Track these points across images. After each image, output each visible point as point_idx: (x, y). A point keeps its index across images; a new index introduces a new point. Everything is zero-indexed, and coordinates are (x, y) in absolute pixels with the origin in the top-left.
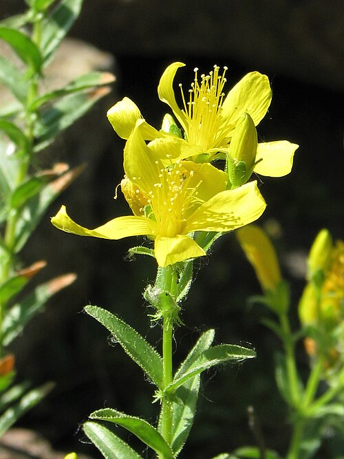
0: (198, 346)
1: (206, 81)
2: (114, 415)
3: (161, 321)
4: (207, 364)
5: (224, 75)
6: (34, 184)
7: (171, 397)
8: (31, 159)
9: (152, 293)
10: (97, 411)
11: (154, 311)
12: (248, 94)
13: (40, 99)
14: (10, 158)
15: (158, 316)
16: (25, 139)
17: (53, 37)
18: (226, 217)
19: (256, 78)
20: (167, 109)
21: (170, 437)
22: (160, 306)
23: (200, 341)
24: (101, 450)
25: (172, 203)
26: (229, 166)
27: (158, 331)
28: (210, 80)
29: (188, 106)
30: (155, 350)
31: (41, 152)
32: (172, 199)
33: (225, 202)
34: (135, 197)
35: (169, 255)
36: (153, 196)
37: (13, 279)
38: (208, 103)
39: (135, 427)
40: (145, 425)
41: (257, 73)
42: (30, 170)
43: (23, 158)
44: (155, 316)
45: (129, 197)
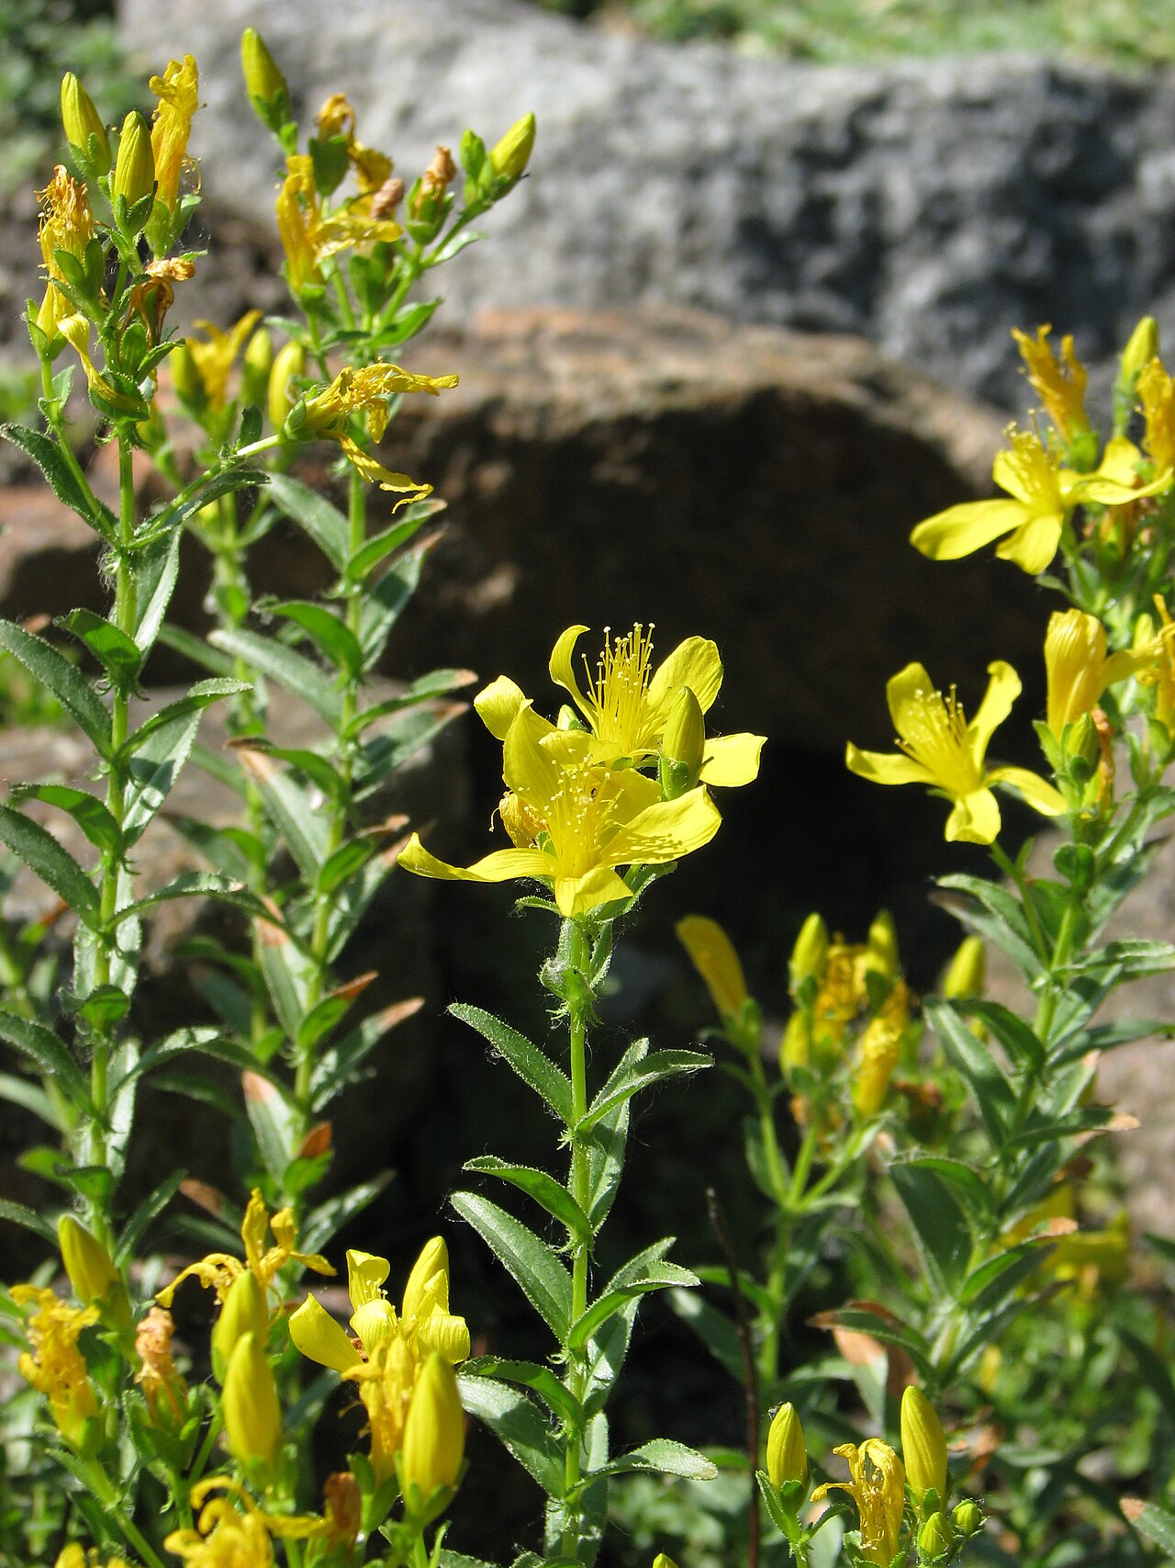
0: (624, 1064)
1: (622, 648)
2: (500, 1165)
3: (567, 1019)
4: (639, 1081)
5: (649, 636)
6: (355, 851)
7: (587, 1137)
8: (349, 814)
9: (554, 969)
10: (474, 1160)
11: (556, 1003)
12: (687, 671)
13: (361, 718)
14: (316, 814)
15: (562, 1012)
16: (340, 781)
17: (378, 622)
18: (661, 842)
19: (698, 646)
20: (564, 698)
21: (587, 1202)
22: (565, 991)
23: (627, 1056)
24: (480, 1231)
25: (580, 822)
26: (664, 773)
27: (564, 1033)
28: (628, 644)
29: (596, 687)
30: (558, 1068)
31: (365, 802)
32: (578, 816)
33: (660, 819)
34: (521, 824)
35: (578, 895)
36: (550, 814)
37: (327, 1002)
38: (626, 679)
39: (533, 1185)
40: (548, 1182)
41: (700, 639)
42: (348, 830)
43: (337, 812)
44: (557, 1012)
45: (512, 827)
